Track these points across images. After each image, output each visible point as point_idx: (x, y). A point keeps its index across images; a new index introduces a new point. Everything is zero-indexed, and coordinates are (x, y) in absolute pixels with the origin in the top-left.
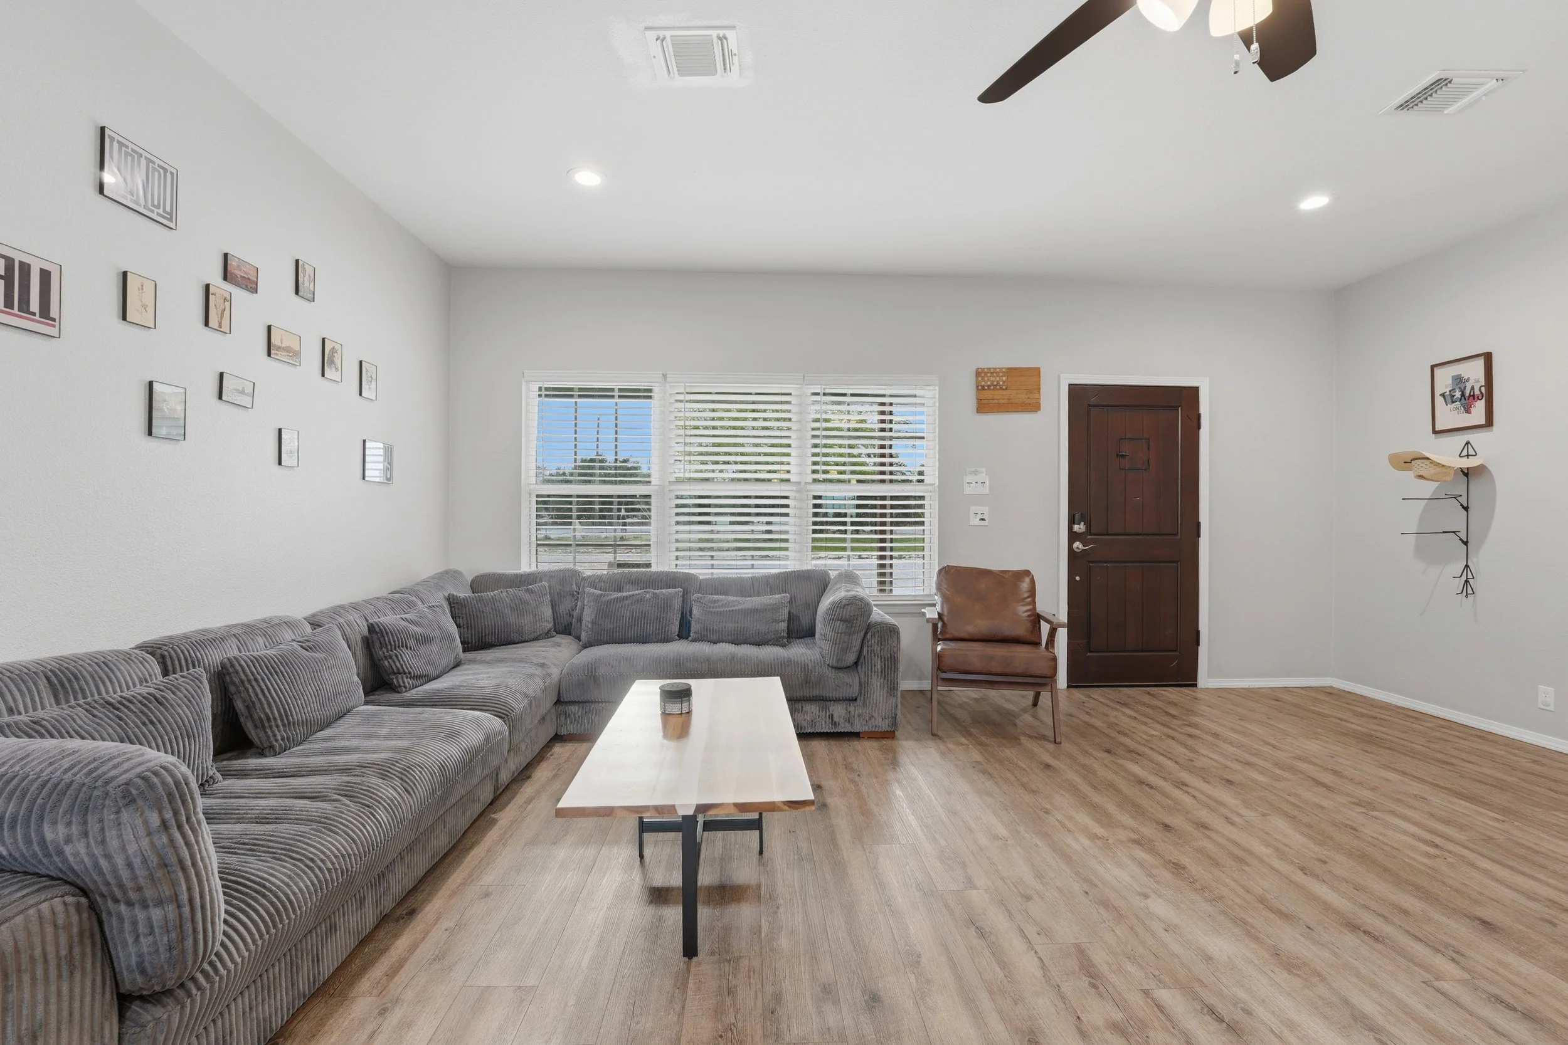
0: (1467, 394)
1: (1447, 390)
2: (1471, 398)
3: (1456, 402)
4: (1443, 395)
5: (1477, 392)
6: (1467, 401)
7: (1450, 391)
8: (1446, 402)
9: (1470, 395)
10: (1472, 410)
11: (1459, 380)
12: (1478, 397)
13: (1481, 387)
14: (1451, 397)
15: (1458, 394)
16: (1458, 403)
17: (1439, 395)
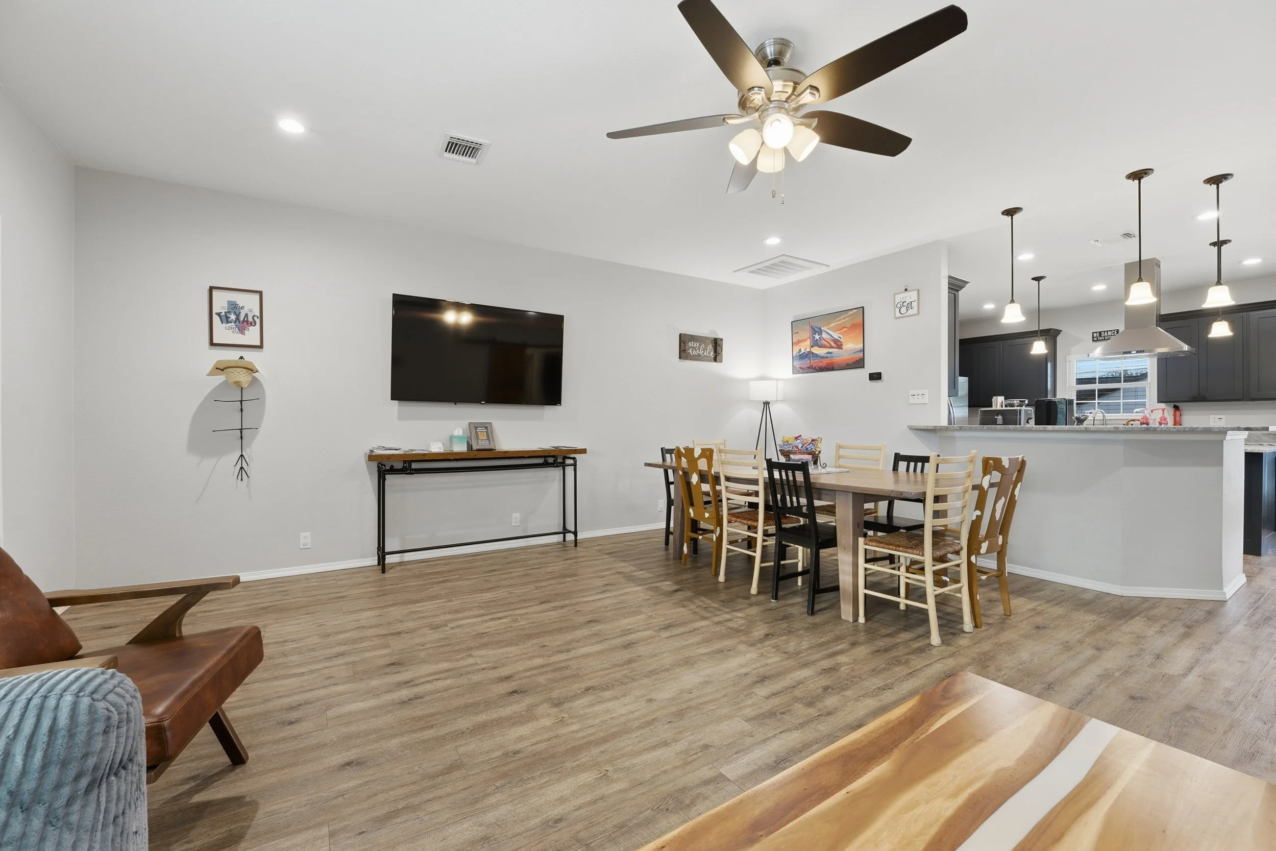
0: (242, 319)
1: (223, 312)
2: (245, 323)
3: (231, 322)
4: (219, 314)
5: (250, 319)
6: (241, 324)
7: (225, 313)
8: (221, 320)
9: (244, 321)
10: (246, 332)
11: (234, 306)
12: (251, 324)
13: (254, 316)
14: (227, 318)
15: (233, 317)
16: (233, 324)
17: (216, 314)
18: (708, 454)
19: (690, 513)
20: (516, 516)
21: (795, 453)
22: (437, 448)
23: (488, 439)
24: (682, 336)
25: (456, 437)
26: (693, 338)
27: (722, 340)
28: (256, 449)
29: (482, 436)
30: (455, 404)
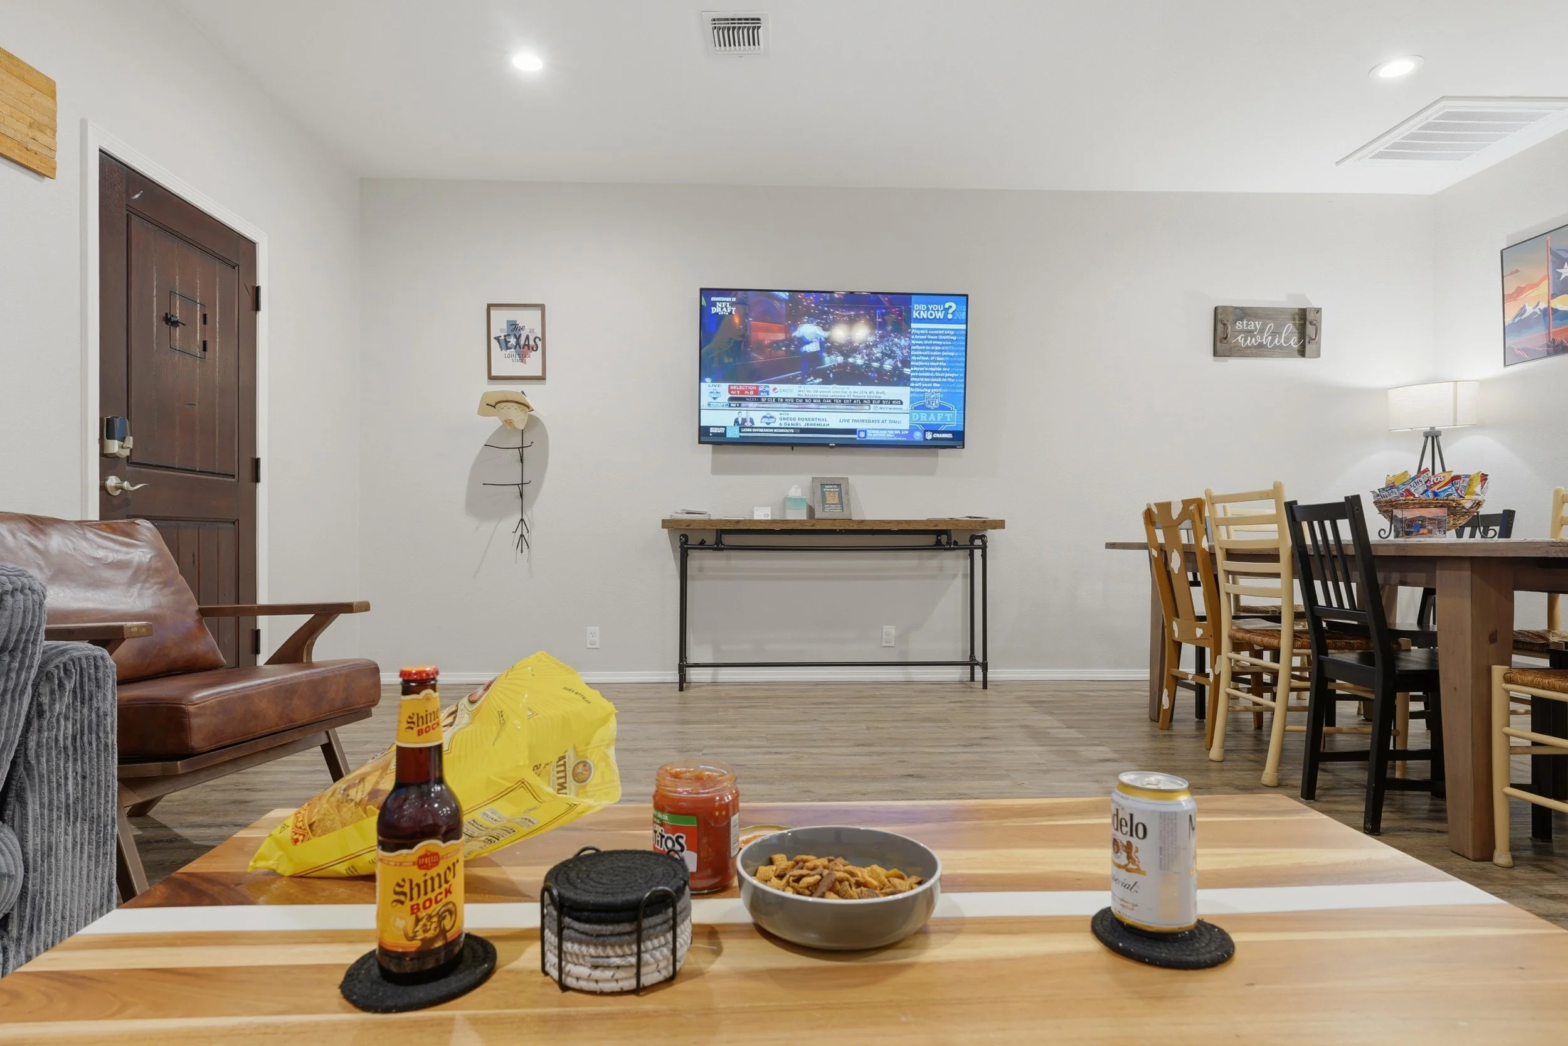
0: (522, 343)
1: (502, 335)
2: (526, 347)
3: (511, 348)
4: (497, 339)
5: (532, 343)
7: (505, 336)
8: (501, 347)
9: (525, 345)
10: (527, 359)
11: (514, 327)
12: (532, 348)
13: (536, 338)
14: (507, 342)
15: (513, 341)
16: (513, 350)
17: (495, 338)
18: (1195, 509)
19: (1174, 631)
20: (891, 630)
21: (1405, 506)
22: (762, 514)
23: (841, 503)
24: (1219, 311)
25: (791, 499)
26: (1244, 313)
27: (1318, 311)
28: (536, 513)
29: (832, 498)
30: (793, 449)
